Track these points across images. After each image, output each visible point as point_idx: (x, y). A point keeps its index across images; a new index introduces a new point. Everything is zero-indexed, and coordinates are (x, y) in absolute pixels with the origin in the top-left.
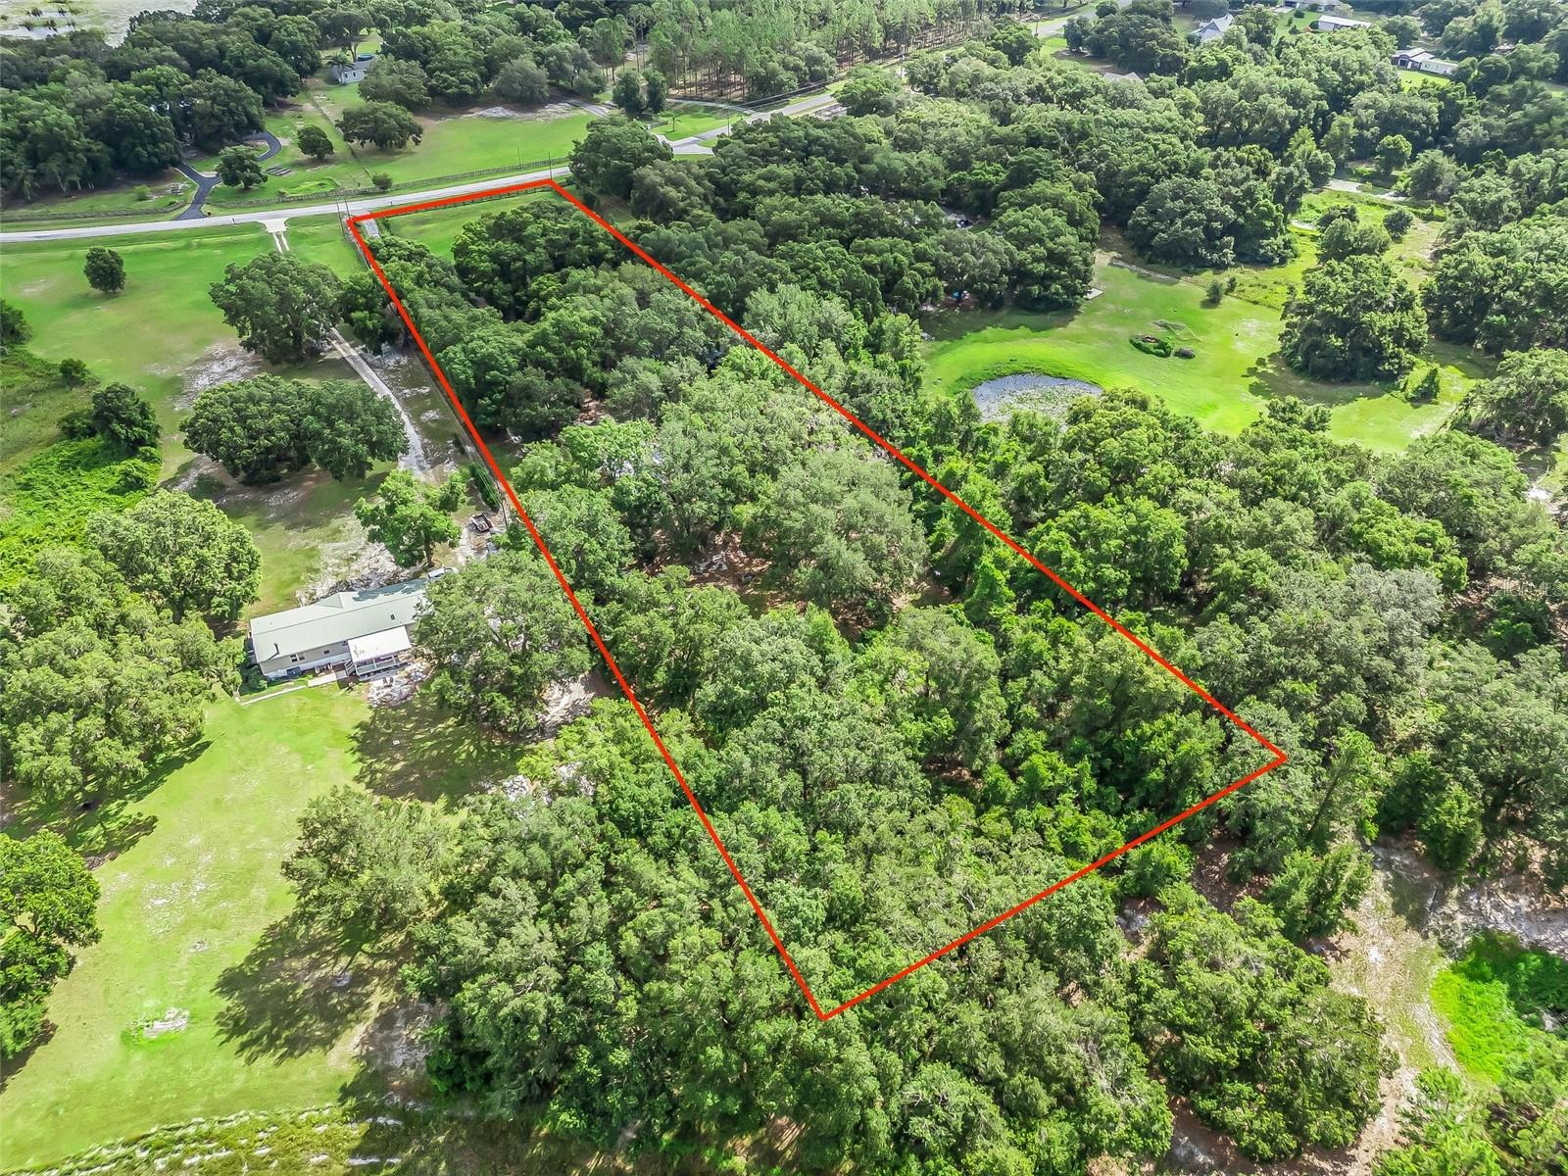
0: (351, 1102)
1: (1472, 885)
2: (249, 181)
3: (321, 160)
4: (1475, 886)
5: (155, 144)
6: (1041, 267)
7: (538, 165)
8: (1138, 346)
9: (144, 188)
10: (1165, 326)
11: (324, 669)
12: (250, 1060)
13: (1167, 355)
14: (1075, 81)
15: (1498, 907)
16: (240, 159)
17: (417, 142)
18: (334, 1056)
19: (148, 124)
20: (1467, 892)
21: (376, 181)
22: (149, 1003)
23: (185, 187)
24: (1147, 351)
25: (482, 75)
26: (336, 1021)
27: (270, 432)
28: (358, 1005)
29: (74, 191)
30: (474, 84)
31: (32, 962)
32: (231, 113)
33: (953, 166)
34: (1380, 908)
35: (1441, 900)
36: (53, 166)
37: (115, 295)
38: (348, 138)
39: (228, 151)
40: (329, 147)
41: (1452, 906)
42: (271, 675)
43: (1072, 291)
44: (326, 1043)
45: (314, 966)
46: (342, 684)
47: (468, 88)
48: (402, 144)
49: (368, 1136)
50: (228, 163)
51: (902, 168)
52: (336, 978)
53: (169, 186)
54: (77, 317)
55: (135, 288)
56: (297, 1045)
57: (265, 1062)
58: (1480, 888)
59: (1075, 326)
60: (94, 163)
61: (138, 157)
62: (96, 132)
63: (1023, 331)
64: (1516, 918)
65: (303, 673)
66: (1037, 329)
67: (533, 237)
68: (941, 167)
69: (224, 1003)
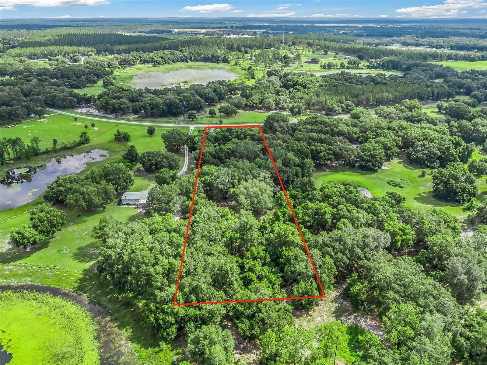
0: (84, 272)
1: (361, 314)
2: (193, 119)
3: (212, 117)
4: (362, 315)
5: (177, 109)
6: (367, 158)
7: (258, 122)
8: (388, 183)
9: (171, 118)
10: (401, 179)
11: (133, 205)
12: (74, 261)
13: (396, 186)
14: (420, 116)
15: (365, 321)
16: (192, 113)
17: (235, 115)
18: (87, 264)
19: (177, 104)
20: (359, 316)
21: (219, 121)
22: (65, 247)
23: (181, 118)
24: (390, 184)
25: (259, 102)
26: (91, 259)
27: (153, 160)
28: (96, 258)
29: (159, 116)
30: (256, 104)
31: (47, 228)
32: (197, 105)
33: (362, 132)
34: (329, 311)
35: (350, 315)
36: (155, 111)
37: (151, 136)
38: (220, 112)
39: (190, 112)
40: (215, 114)
41: (352, 317)
42: (124, 203)
43: (374, 165)
44: (87, 262)
45: (94, 250)
46: (135, 208)
47: (255, 105)
48: (231, 115)
49: (83, 278)
50: (190, 114)
51: (346, 131)
52: (96, 253)
53: (177, 118)
54: (142, 139)
55: (156, 135)
56: (82, 261)
57: (76, 262)
58: (364, 316)
59: (374, 175)
60: (163, 111)
61: (173, 111)
62: (166, 105)
63: (357, 174)
64: (368, 325)
65: (129, 204)
66: (361, 174)
67: (233, 132)
68: (358, 132)
69: (76, 251)
